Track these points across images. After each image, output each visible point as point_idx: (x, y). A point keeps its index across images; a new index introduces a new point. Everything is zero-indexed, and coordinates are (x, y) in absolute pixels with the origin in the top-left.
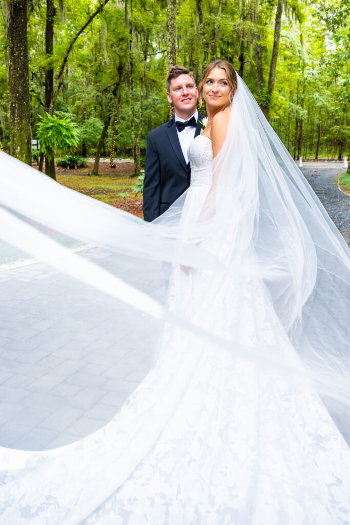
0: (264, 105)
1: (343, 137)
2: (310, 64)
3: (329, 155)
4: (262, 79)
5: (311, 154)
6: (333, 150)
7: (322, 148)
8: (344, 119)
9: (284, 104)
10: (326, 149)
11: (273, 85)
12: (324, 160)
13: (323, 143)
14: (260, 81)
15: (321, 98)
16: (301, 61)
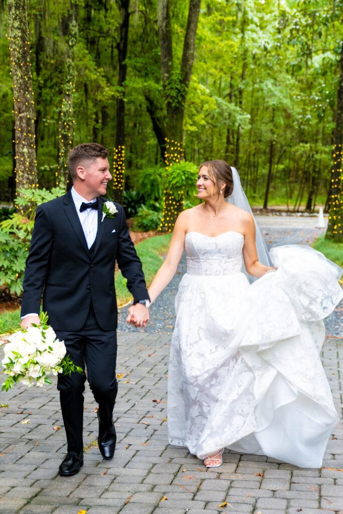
0: (174, 105)
1: (315, 166)
2: (256, 20)
3: (290, 201)
4: (169, 51)
5: (254, 197)
6: (296, 192)
7: (274, 188)
8: (317, 132)
9: (207, 103)
10: (284, 190)
11: (191, 67)
12: (280, 211)
13: (276, 177)
14: (165, 56)
15: (276, 91)
16: (240, 15)
